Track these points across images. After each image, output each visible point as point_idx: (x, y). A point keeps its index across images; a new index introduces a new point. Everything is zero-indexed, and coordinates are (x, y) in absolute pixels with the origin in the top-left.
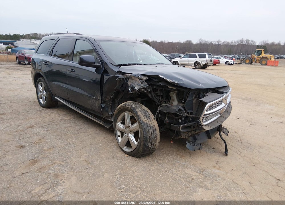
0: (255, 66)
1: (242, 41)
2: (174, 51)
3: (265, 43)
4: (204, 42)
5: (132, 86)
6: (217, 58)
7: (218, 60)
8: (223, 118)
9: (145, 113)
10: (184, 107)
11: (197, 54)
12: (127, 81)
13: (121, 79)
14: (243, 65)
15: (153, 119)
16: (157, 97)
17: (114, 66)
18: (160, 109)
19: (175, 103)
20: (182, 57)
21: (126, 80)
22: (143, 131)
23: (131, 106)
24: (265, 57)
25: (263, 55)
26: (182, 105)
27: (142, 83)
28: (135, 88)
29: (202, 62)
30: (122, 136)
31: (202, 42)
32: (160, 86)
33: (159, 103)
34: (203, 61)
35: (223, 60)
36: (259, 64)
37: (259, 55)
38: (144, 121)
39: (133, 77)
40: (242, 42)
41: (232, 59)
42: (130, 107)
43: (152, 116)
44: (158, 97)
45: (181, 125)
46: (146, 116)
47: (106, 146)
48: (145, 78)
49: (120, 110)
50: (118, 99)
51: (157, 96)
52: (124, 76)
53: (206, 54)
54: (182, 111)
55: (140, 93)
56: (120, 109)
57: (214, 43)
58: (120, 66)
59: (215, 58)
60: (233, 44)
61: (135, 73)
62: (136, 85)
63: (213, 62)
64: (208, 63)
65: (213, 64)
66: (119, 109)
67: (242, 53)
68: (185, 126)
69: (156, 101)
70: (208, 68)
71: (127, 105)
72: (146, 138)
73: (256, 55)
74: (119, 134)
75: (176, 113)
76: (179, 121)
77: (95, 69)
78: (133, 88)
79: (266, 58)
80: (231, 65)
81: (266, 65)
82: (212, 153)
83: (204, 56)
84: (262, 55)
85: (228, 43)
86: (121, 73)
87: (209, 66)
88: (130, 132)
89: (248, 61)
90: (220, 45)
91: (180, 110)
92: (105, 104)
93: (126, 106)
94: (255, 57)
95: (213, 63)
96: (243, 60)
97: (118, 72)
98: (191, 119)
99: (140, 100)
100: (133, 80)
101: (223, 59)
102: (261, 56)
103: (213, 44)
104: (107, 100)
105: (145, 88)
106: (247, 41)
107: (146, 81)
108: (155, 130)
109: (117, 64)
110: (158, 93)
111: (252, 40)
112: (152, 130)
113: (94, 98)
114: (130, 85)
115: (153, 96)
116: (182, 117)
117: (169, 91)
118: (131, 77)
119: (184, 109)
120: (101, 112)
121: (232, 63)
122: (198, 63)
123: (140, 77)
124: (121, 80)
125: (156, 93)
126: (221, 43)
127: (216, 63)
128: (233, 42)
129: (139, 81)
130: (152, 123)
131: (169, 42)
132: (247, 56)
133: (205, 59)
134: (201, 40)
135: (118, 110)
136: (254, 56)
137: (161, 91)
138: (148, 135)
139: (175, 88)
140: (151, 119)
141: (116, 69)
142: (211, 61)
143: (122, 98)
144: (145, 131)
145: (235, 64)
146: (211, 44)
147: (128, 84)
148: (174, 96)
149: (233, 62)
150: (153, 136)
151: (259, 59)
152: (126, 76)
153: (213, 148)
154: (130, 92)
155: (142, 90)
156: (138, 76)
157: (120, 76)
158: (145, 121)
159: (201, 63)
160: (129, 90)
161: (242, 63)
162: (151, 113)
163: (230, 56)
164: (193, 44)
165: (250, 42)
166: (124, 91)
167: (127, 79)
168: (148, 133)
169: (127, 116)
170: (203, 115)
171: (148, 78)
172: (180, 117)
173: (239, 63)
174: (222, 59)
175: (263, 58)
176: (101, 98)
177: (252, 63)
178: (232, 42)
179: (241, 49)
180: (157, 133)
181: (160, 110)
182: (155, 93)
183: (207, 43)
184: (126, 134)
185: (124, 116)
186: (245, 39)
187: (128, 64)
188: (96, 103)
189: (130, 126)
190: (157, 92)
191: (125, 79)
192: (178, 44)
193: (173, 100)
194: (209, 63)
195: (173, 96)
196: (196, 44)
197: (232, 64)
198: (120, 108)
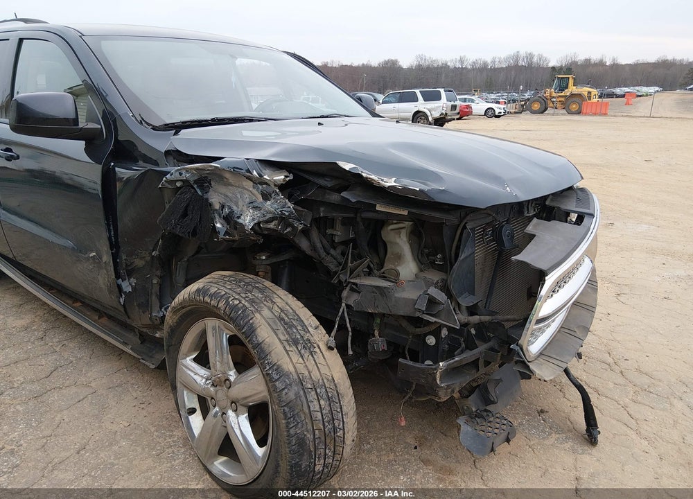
0: (555, 117)
1: (517, 57)
2: (358, 89)
3: (570, 62)
4: (427, 63)
5: (226, 210)
6: (465, 101)
7: (469, 107)
8: (584, 312)
9: (288, 326)
10: (445, 288)
11: (417, 91)
12: (205, 190)
13: (178, 184)
14: (526, 116)
15: (323, 348)
16: (335, 249)
17: (155, 128)
18: (351, 302)
19: (408, 268)
20: (381, 102)
21: (201, 187)
22: (285, 413)
23: (227, 303)
24: (577, 94)
25: (572, 89)
26: (435, 276)
27: (266, 197)
28: (240, 221)
29: (433, 113)
30: (205, 413)
31: (422, 63)
32: (345, 206)
33: (343, 278)
34: (434, 109)
35: (479, 106)
36: (564, 111)
37: (562, 90)
38: (287, 366)
39: (227, 175)
40: (517, 61)
41: (498, 103)
42: (221, 305)
43: (320, 336)
44: (339, 250)
45: (441, 364)
46: (296, 342)
47: (143, 449)
48: (280, 177)
49: (184, 311)
50: (183, 258)
51: (334, 245)
52: (187, 170)
53: (442, 91)
54: (441, 307)
55: (264, 236)
56: (183, 308)
57: (451, 64)
58: (177, 128)
59: (460, 99)
60: (496, 66)
61: (233, 156)
62: (245, 208)
63: (457, 111)
64: (446, 114)
65: (458, 116)
66: (179, 310)
67: (521, 88)
68: (455, 365)
69: (332, 267)
70: (447, 125)
71: (211, 296)
72: (301, 442)
73: (555, 89)
74: (191, 401)
75: (418, 314)
76: (428, 342)
77: (84, 142)
78: (230, 219)
79: (580, 95)
80: (499, 117)
81: (579, 112)
82: (544, 438)
83: (437, 97)
84: (570, 90)
85: (485, 64)
86: (178, 156)
87: (450, 120)
88: (235, 404)
89: (536, 106)
90: (466, 68)
91: (432, 302)
92: (133, 281)
93: (207, 299)
94: (554, 95)
95: (458, 113)
96: (525, 104)
97: (168, 153)
98: (473, 331)
99: (268, 262)
100: (230, 185)
101: (480, 104)
102: (567, 92)
103: (449, 66)
104: (139, 263)
105: (282, 219)
106: (529, 57)
107: (283, 187)
108: (333, 399)
109: (168, 122)
110: (339, 233)
111: (539, 55)
112: (322, 402)
113: (88, 259)
114: (217, 207)
115: (319, 245)
116: (440, 327)
117: (381, 222)
118: (218, 175)
119: (450, 296)
120: (122, 310)
121: (500, 113)
122: (421, 114)
123: (255, 173)
124: (180, 188)
125: (329, 231)
126: (468, 65)
127: (464, 114)
128: (497, 60)
129: (255, 191)
130: (324, 370)
131: (344, 64)
132: (534, 95)
133: (439, 105)
134: (422, 59)
135: (175, 310)
136: (551, 92)
137: (347, 223)
138: (310, 427)
139: (405, 213)
140: (317, 350)
141: (161, 143)
142: (454, 107)
143: (198, 252)
144: (292, 411)
145: (508, 115)
146: (445, 67)
147: (210, 205)
148: (400, 242)
149: (504, 109)
150: (330, 426)
151: (563, 99)
152: (197, 169)
153: (542, 411)
154: (221, 236)
155: (272, 226)
156: (248, 171)
157: (174, 172)
158: (292, 369)
159: (429, 114)
160: (218, 225)
161: (523, 111)
162: (315, 322)
163: (493, 96)
164: (402, 68)
165: (535, 59)
166: (194, 233)
167: (204, 181)
168: (308, 421)
169: (217, 334)
170: (534, 322)
171: (291, 177)
172: (433, 328)
173: (517, 111)
174: (477, 102)
175: (572, 95)
176: (115, 257)
177: (546, 109)
178: (493, 62)
179: (515, 78)
180: (344, 408)
181: (348, 306)
182: (325, 235)
183: (435, 65)
184: (217, 409)
185: (203, 334)
186: (523, 53)
187: (213, 120)
188: (99, 277)
189: (232, 379)
190: (333, 227)
191: (196, 182)
192: (366, 69)
193: (399, 257)
194: (449, 112)
195: (398, 241)
196: (410, 69)
197: (502, 114)
198: (182, 305)
